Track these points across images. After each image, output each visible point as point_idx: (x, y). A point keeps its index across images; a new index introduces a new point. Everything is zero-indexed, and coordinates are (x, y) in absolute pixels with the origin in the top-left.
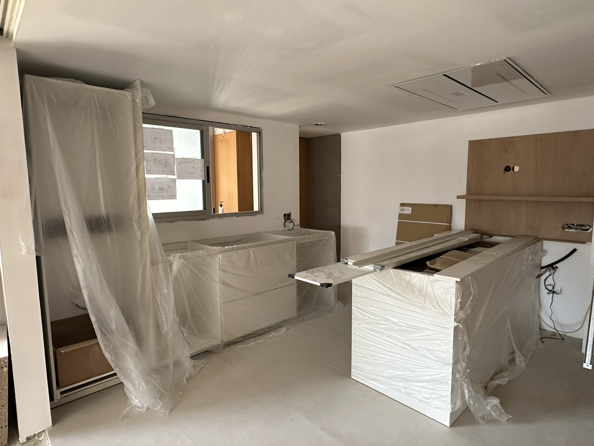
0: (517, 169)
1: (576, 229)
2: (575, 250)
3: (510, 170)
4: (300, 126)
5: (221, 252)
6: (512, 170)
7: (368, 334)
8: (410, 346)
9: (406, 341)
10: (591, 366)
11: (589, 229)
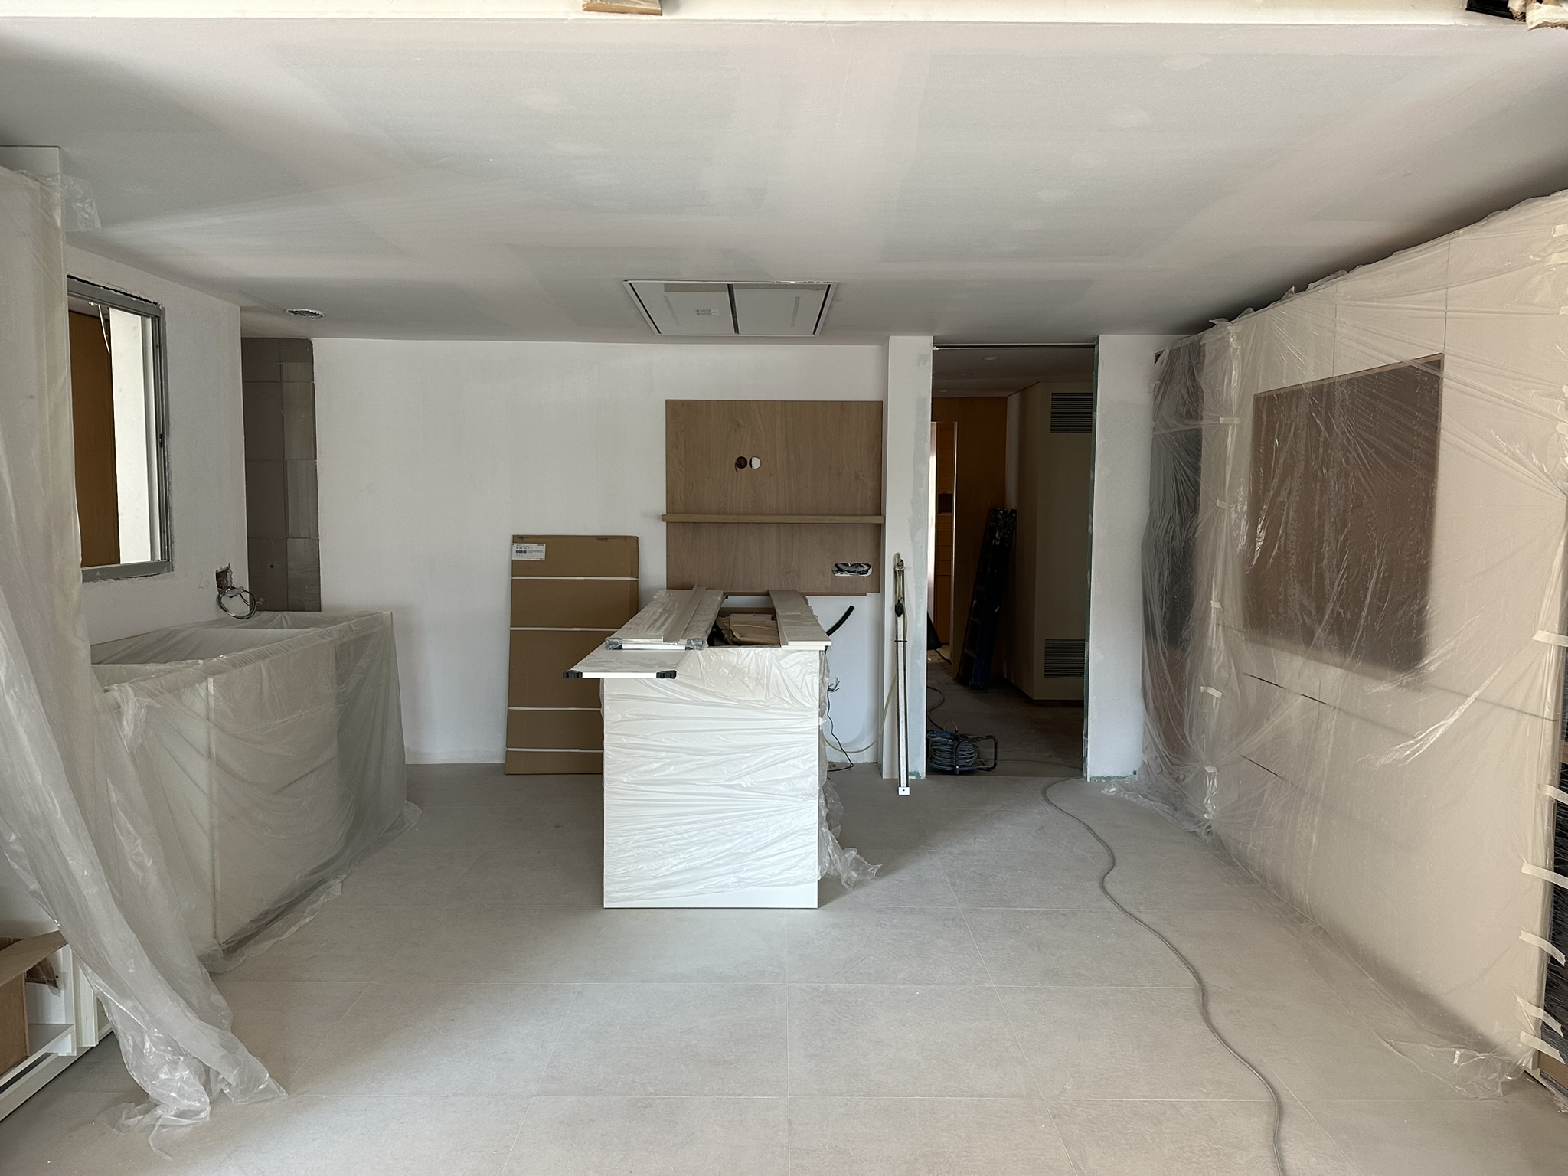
0: (756, 463)
1: (849, 572)
2: (851, 609)
3: (746, 465)
4: (242, 309)
5: (212, 674)
6: (748, 464)
7: (645, 793)
8: (740, 787)
9: (732, 781)
10: (908, 788)
11: (867, 571)
